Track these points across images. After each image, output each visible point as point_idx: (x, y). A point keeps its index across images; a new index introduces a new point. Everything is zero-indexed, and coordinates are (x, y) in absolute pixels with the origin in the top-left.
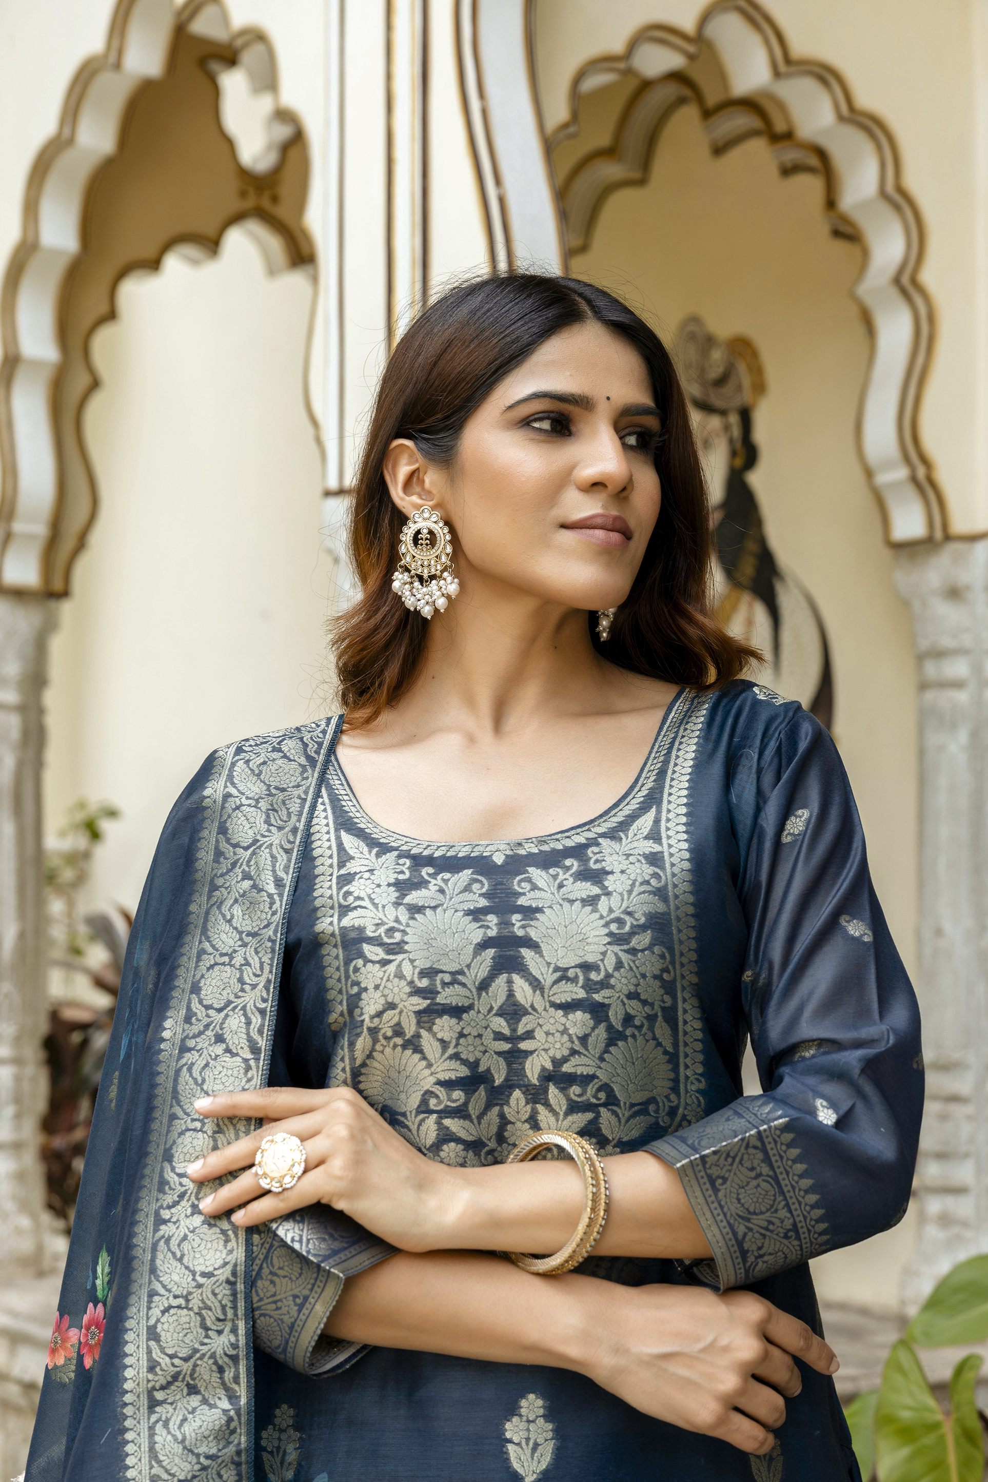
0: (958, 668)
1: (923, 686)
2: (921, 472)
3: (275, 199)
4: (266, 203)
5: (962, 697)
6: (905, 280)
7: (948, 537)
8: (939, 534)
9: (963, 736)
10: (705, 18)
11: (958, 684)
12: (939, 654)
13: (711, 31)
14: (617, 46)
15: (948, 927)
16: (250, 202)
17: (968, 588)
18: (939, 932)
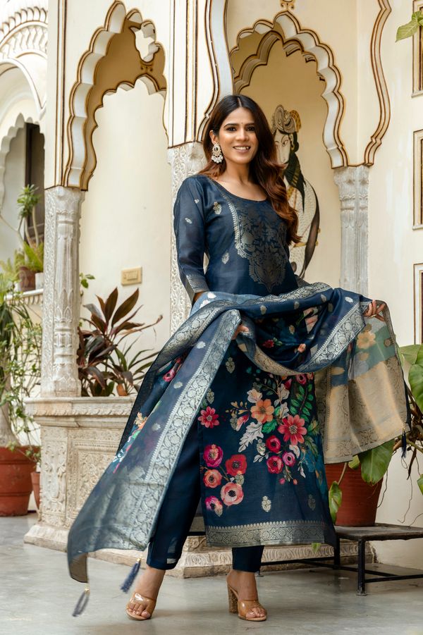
0: (352, 204)
1: (342, 209)
2: (340, 146)
3: (151, 70)
4: (149, 71)
5: (353, 212)
6: (335, 91)
7: (348, 166)
8: (345, 165)
9: (353, 224)
10: (276, 17)
11: (351, 209)
12: (346, 200)
13: (278, 20)
14: (251, 26)
15: (348, 279)
16: (143, 71)
17: (354, 181)
18: (345, 280)
